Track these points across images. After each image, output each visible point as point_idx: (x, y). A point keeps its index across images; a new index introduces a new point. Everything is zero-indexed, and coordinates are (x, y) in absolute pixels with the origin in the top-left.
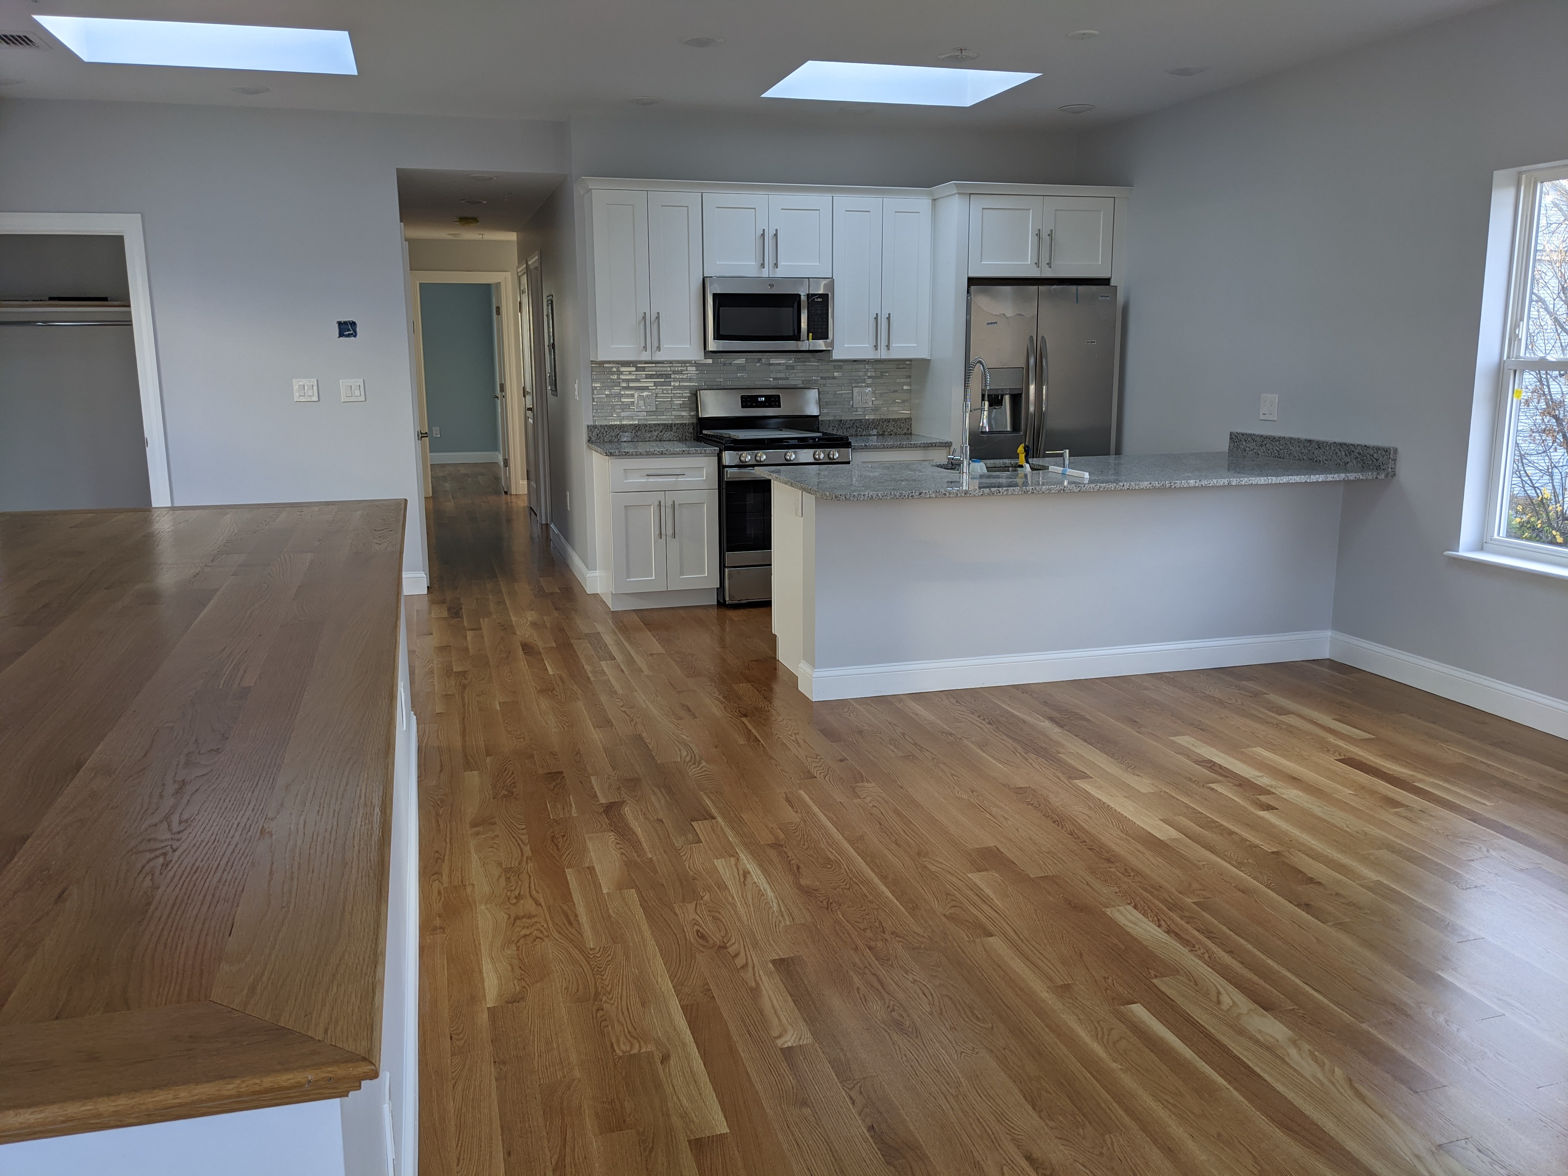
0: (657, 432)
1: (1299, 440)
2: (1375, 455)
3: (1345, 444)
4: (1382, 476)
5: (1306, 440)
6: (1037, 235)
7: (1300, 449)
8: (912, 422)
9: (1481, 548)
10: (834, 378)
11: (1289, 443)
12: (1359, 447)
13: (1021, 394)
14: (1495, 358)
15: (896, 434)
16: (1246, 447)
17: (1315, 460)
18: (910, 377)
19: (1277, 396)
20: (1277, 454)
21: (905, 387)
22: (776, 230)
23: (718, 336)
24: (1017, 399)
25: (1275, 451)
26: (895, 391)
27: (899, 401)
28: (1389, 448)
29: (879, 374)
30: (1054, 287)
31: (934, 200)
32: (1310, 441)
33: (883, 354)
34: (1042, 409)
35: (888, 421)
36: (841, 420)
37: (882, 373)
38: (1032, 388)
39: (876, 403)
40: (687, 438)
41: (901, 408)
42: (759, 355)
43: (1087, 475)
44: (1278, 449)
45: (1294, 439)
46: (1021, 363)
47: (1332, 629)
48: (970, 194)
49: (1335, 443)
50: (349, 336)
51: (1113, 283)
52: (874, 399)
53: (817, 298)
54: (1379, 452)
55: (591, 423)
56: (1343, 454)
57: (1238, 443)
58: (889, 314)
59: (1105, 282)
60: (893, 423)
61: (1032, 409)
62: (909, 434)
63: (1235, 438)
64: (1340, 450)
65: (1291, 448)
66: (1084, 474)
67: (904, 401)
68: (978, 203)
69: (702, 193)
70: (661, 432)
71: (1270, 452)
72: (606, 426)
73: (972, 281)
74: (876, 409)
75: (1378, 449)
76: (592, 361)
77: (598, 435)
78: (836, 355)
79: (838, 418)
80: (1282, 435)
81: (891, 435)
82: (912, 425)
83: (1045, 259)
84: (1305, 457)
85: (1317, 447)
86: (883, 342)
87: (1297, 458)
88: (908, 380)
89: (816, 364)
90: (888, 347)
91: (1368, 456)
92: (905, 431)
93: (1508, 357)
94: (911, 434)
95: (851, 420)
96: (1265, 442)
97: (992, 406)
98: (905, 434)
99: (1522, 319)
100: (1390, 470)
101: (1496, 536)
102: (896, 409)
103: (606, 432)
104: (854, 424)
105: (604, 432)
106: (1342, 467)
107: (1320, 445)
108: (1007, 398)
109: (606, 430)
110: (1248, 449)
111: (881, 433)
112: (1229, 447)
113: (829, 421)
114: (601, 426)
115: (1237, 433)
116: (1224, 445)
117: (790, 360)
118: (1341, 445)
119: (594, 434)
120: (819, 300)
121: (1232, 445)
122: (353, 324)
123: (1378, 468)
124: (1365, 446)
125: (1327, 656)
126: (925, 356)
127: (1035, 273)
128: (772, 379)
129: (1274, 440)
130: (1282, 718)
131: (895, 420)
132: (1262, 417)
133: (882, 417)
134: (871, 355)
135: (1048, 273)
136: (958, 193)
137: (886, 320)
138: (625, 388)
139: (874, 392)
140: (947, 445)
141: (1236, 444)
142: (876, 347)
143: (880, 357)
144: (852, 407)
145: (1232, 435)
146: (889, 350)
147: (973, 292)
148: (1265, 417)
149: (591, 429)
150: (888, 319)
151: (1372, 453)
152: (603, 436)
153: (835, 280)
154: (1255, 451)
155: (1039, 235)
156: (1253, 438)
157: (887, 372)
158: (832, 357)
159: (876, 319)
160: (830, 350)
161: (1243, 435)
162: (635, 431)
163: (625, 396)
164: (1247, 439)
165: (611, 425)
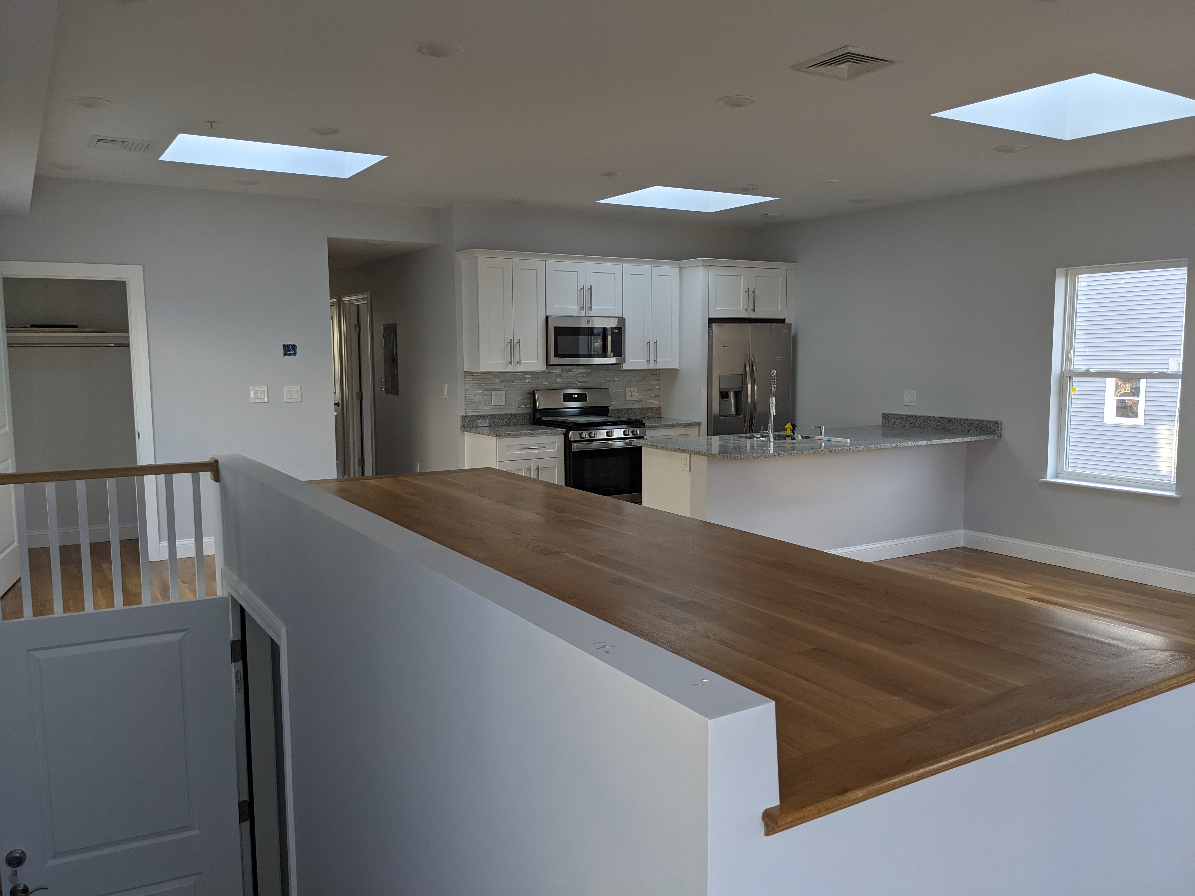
0: (507, 419)
1: (934, 418)
2: (989, 426)
3: (967, 419)
4: (996, 438)
5: (939, 417)
6: (746, 292)
7: (935, 422)
8: (662, 409)
9: (1057, 477)
10: (615, 381)
11: (927, 419)
12: (977, 421)
13: (741, 391)
14: (1059, 370)
15: (652, 418)
16: (895, 422)
17: (947, 429)
18: (659, 380)
19: (916, 391)
21: (656, 387)
22: (591, 286)
23: (556, 355)
24: (738, 395)
25: (917, 424)
26: (651, 390)
27: (653, 396)
28: (998, 421)
29: (641, 378)
30: (759, 324)
31: (680, 268)
33: (652, 366)
34: (755, 401)
35: (648, 409)
36: (620, 409)
37: (643, 377)
38: (749, 386)
39: (640, 397)
40: (526, 423)
41: (655, 401)
42: (570, 367)
43: (849, 441)
44: (919, 423)
45: (930, 417)
46: (741, 372)
47: (964, 528)
48: (709, 266)
49: (960, 419)
50: (290, 354)
51: (787, 322)
52: (638, 395)
53: (616, 330)
54: (991, 424)
55: (464, 414)
56: (966, 425)
57: (889, 420)
58: (657, 340)
59: (782, 321)
60: (650, 410)
61: (749, 400)
62: (660, 418)
63: (885, 416)
64: (964, 423)
65: (929, 422)
66: (847, 440)
67: (656, 396)
68: (714, 272)
69: (545, 261)
70: (509, 419)
71: (913, 425)
72: (474, 416)
73: (712, 321)
74: (639, 401)
75: (990, 422)
76: (465, 372)
77: (469, 422)
78: (626, 367)
79: (618, 408)
80: (922, 415)
81: (649, 418)
82: (662, 412)
83: (751, 307)
84: (939, 427)
85: (947, 421)
86: (653, 358)
87: (934, 428)
88: (658, 382)
89: (604, 372)
90: (656, 361)
91: (984, 426)
92: (657, 415)
93: (1065, 370)
94: (661, 417)
95: (626, 409)
96: (910, 419)
97: (723, 399)
98: (657, 417)
99: (1071, 349)
100: (999, 434)
101: (1064, 470)
102: (651, 401)
103: (474, 420)
104: (627, 411)
105: (473, 420)
106: (968, 433)
107: (949, 420)
108: (732, 395)
109: (474, 418)
110: (897, 423)
111: (643, 417)
112: (883, 422)
113: (613, 410)
114: (471, 416)
115: (888, 414)
116: (879, 421)
117: (589, 370)
118: (965, 420)
119: (467, 421)
120: (617, 331)
121: (884, 421)
122: (294, 346)
123: (991, 433)
124: (981, 420)
125: (962, 545)
126: (677, 367)
127: (745, 315)
128: (577, 383)
129: (916, 418)
130: (975, 579)
131: (651, 409)
132: (906, 404)
133: (643, 407)
134: (645, 367)
135: (752, 316)
136: (703, 265)
137: (655, 344)
138: (486, 390)
139: (638, 390)
140: (699, 424)
141: (887, 420)
142: (649, 361)
143: (649, 368)
144: (626, 400)
145: (883, 415)
146: (656, 363)
147: (712, 327)
148: (907, 404)
149: (465, 418)
150: (656, 343)
151: (986, 424)
152: (472, 423)
153: (625, 318)
154: (902, 424)
155: (747, 292)
156: (900, 416)
157: (646, 377)
158: (623, 368)
159: (649, 343)
160: (622, 364)
161: (892, 415)
162: (492, 419)
163: (486, 395)
164: (896, 417)
165: (478, 415)
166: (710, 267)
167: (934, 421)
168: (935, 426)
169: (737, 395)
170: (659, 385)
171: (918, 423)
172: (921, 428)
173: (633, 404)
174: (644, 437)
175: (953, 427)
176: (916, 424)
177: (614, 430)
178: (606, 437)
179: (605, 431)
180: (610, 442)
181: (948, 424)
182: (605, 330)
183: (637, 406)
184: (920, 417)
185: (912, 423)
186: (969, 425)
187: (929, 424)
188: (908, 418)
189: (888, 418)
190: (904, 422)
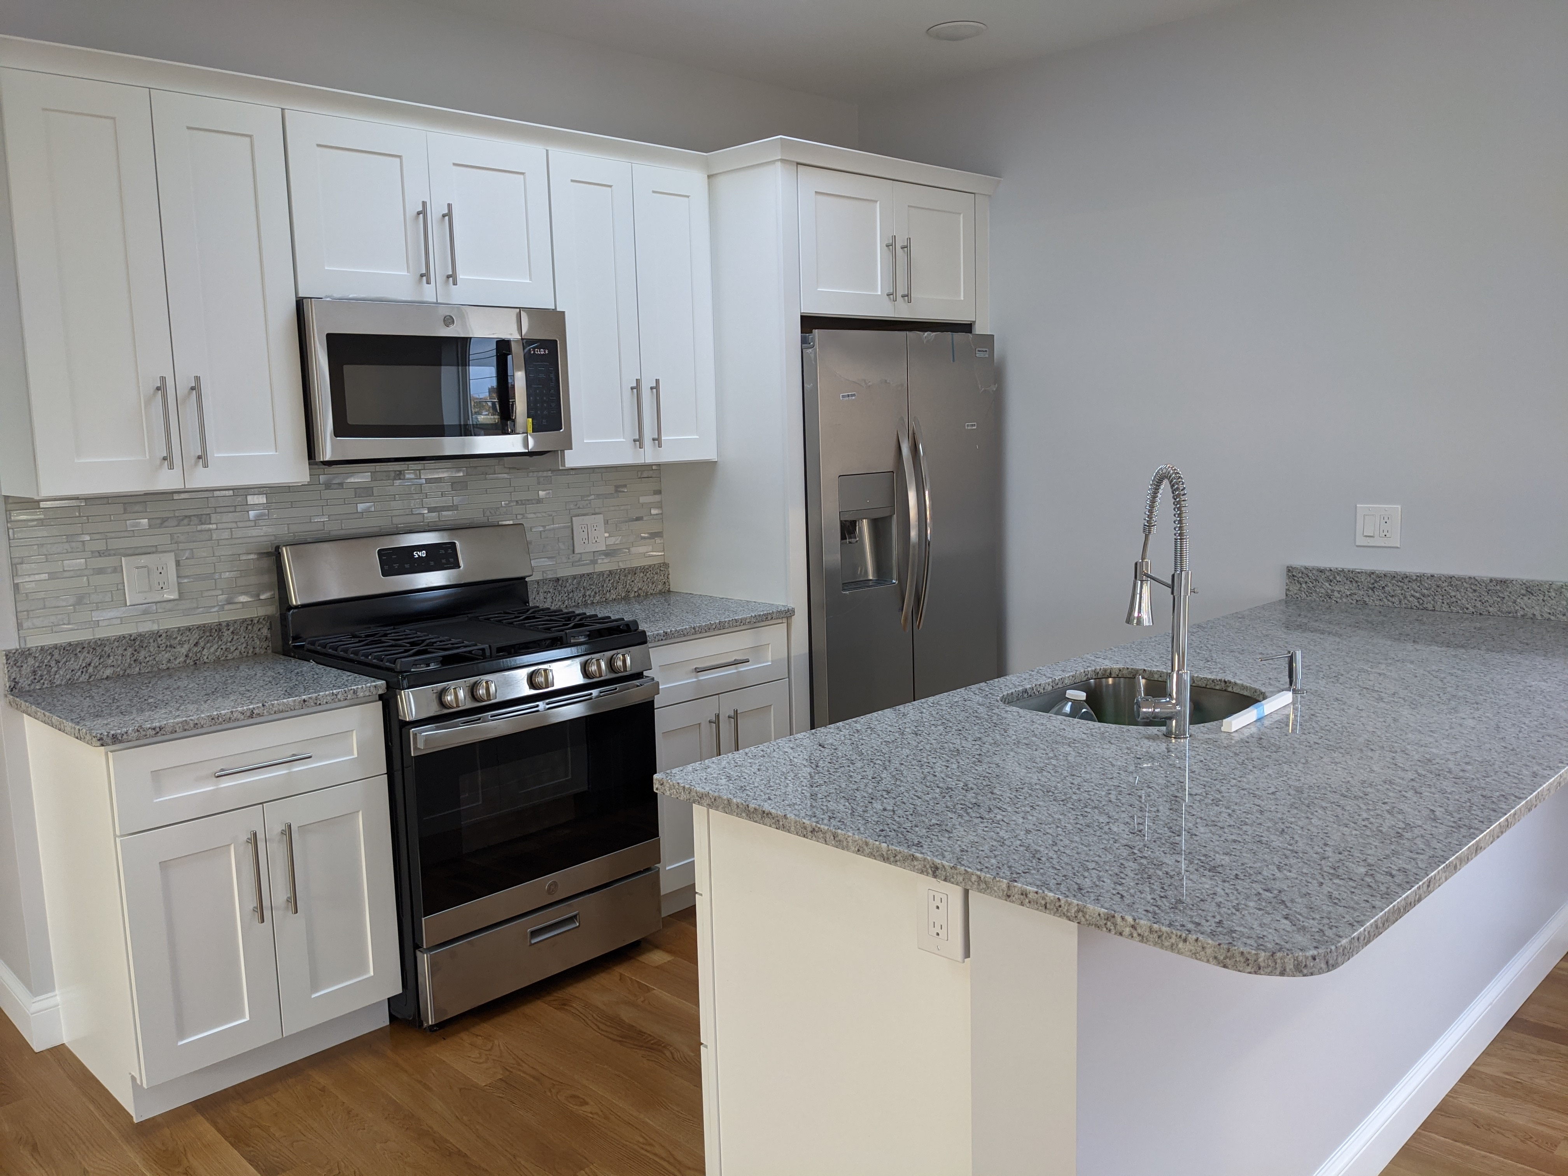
1: (1473, 581)
5: (1491, 581)
6: (888, 246)
8: (670, 569)
10: (539, 501)
11: (1446, 584)
13: (890, 515)
15: (647, 595)
16: (1333, 591)
18: (658, 492)
19: (1399, 507)
20: (1417, 604)
21: (654, 512)
22: (449, 206)
23: (342, 429)
24: (883, 525)
26: (638, 519)
27: (646, 535)
29: (611, 489)
31: (709, 177)
32: (1503, 581)
33: (649, 456)
34: (929, 536)
35: (633, 571)
36: (558, 580)
37: (617, 487)
39: (611, 541)
40: (257, 650)
41: (650, 548)
42: (397, 466)
44: (1417, 595)
45: (1459, 579)
48: (798, 164)
51: (978, 330)
52: (606, 535)
53: (536, 348)
55: (14, 645)
57: (1311, 585)
58: (657, 381)
59: (967, 328)
60: (642, 575)
61: (913, 538)
62: (666, 592)
63: (1297, 575)
65: (1453, 594)
67: (654, 535)
68: (812, 181)
69: (283, 109)
71: (1395, 600)
72: (56, 647)
73: (809, 323)
74: (609, 553)
76: (6, 497)
77: (34, 673)
78: (568, 459)
79: (550, 575)
80: (1429, 571)
81: (639, 596)
82: (670, 576)
83: (901, 288)
84: (1491, 609)
85: (1523, 592)
86: (649, 433)
87: (1471, 609)
88: (657, 498)
89: (506, 476)
90: (657, 440)
92: (660, 587)
94: (669, 591)
95: (574, 577)
98: (661, 593)
102: (642, 549)
103: (58, 662)
104: (579, 583)
105: (53, 663)
107: (1531, 588)
108: (865, 526)
109: (56, 656)
110: (1336, 594)
111: (623, 595)
112: (1288, 591)
113: (539, 584)
114: (42, 648)
115: (1306, 568)
116: (1274, 588)
117: (459, 471)
119: (26, 669)
120: (540, 351)
121: (1295, 588)
126: (712, 456)
128: (426, 512)
129: (1406, 581)
131: (644, 570)
132: (1361, 541)
133: (622, 566)
134: (627, 456)
135: (904, 311)
136: (782, 160)
137: (652, 392)
138: (100, 554)
139: (606, 522)
140: (787, 614)
141: (1304, 585)
142: (639, 441)
143: (640, 461)
144: (574, 553)
145: (1289, 571)
146: (660, 446)
147: (813, 340)
148: (1371, 542)
149: (16, 661)
150: (656, 388)
152: (49, 672)
153: (564, 312)
154: (1356, 597)
155: (890, 246)
156: (1351, 576)
157: (625, 486)
158: (563, 464)
159: (637, 387)
160: (563, 451)
161: (1321, 571)
162: (130, 650)
163: (100, 571)
164: (1335, 578)
165: (70, 644)
166: (800, 167)
167: (1475, 591)
168: (1479, 604)
169: (879, 527)
170: (660, 505)
171: (1413, 596)
172: (1426, 609)
173: (594, 562)
174: (645, 673)
176: (1405, 598)
177: (553, 666)
178: (527, 691)
179: (523, 674)
180: (542, 705)
181: (1525, 598)
182: (503, 347)
183: (604, 565)
184: (1420, 578)
185: (1392, 596)
187: (1454, 599)
188: (1376, 582)
189: (1307, 579)
190: (1361, 593)
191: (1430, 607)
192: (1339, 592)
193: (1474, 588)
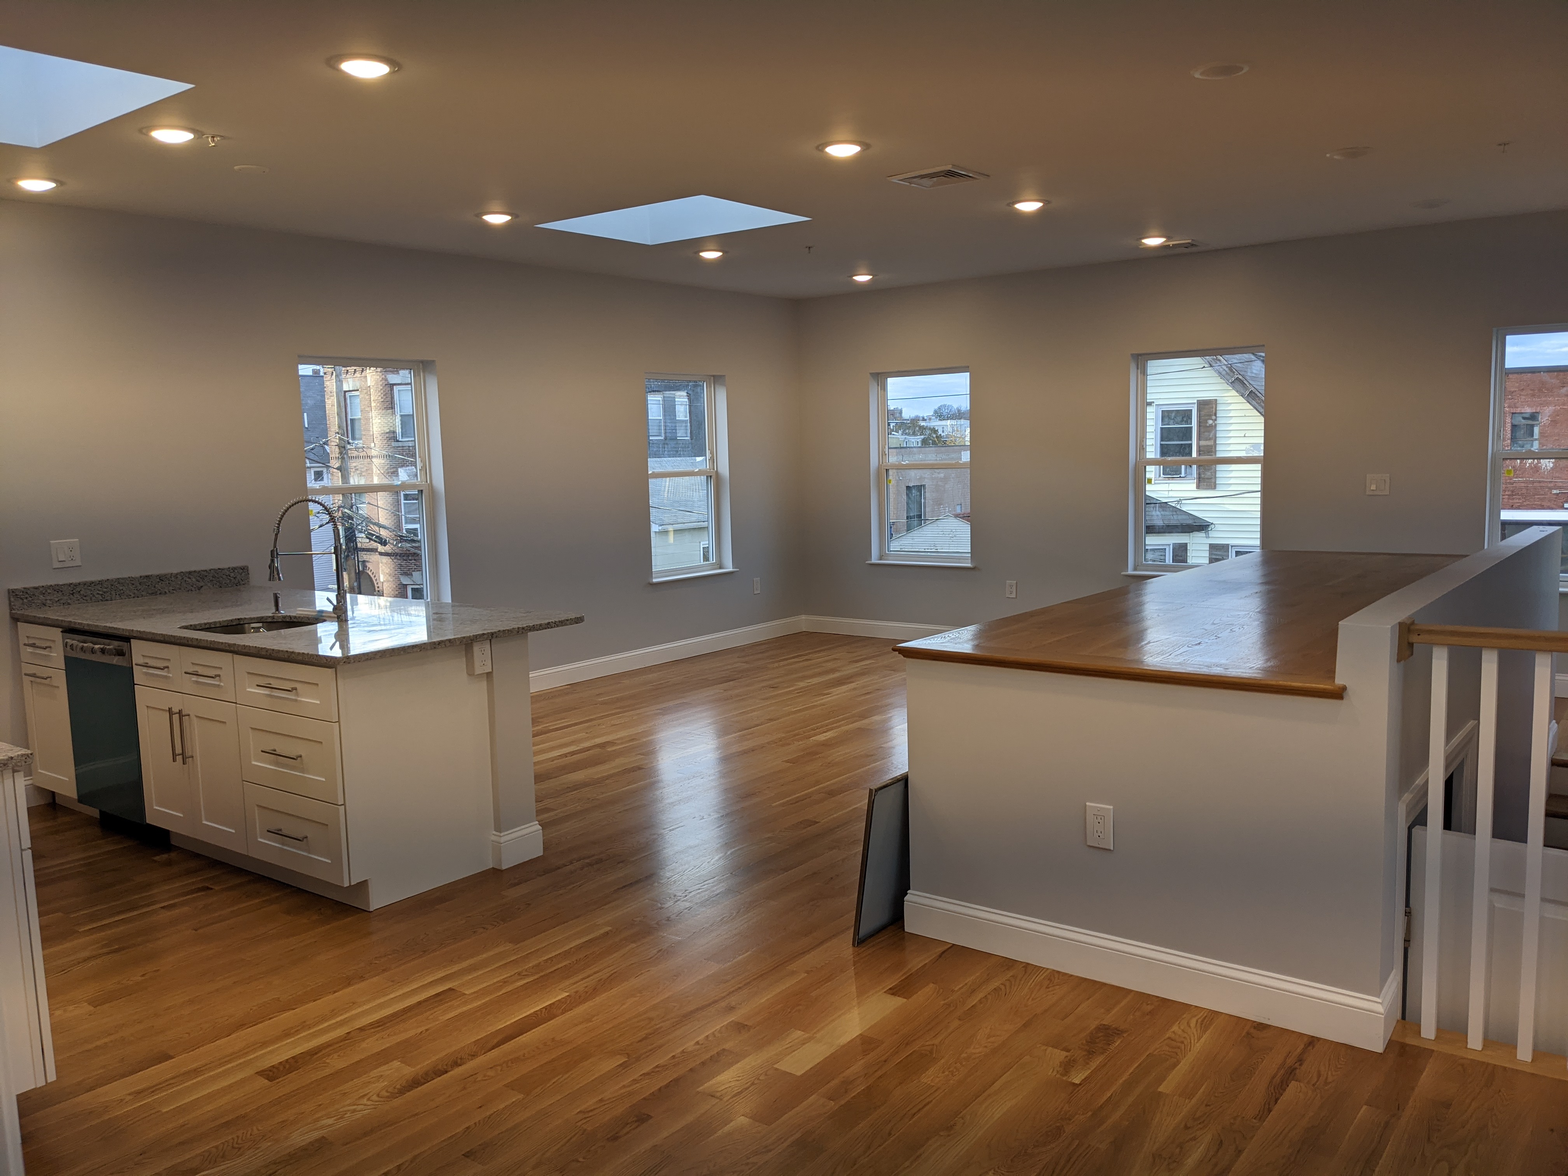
1: (131, 580)
2: (232, 575)
3: (196, 572)
5: (141, 577)
7: (134, 586)
11: (117, 583)
12: (212, 571)
16: (46, 600)
17: (159, 592)
20: (101, 598)
32: (147, 577)
44: (101, 593)
45: (123, 579)
49: (182, 572)
54: (236, 571)
56: (194, 580)
57: (30, 599)
63: (15, 595)
64: (189, 578)
65: (121, 588)
75: (234, 569)
84: (143, 593)
85: (158, 580)
87: (133, 596)
91: (224, 577)
110: (48, 602)
115: (25, 588)
118: (190, 573)
124: (219, 569)
129: (93, 585)
132: (56, 565)
141: (25, 600)
145: (10, 593)
151: (228, 573)
154: (62, 601)
164: (46, 591)
167: (133, 584)
168: (136, 591)
171: (98, 594)
175: (171, 588)
176: (94, 596)
181: (160, 584)
184: (100, 583)
185: (85, 596)
186: (198, 578)
187: (122, 591)
188: (74, 589)
189: (27, 596)
190: (65, 598)
191: (109, 598)
192: (50, 600)
193: (133, 582)
